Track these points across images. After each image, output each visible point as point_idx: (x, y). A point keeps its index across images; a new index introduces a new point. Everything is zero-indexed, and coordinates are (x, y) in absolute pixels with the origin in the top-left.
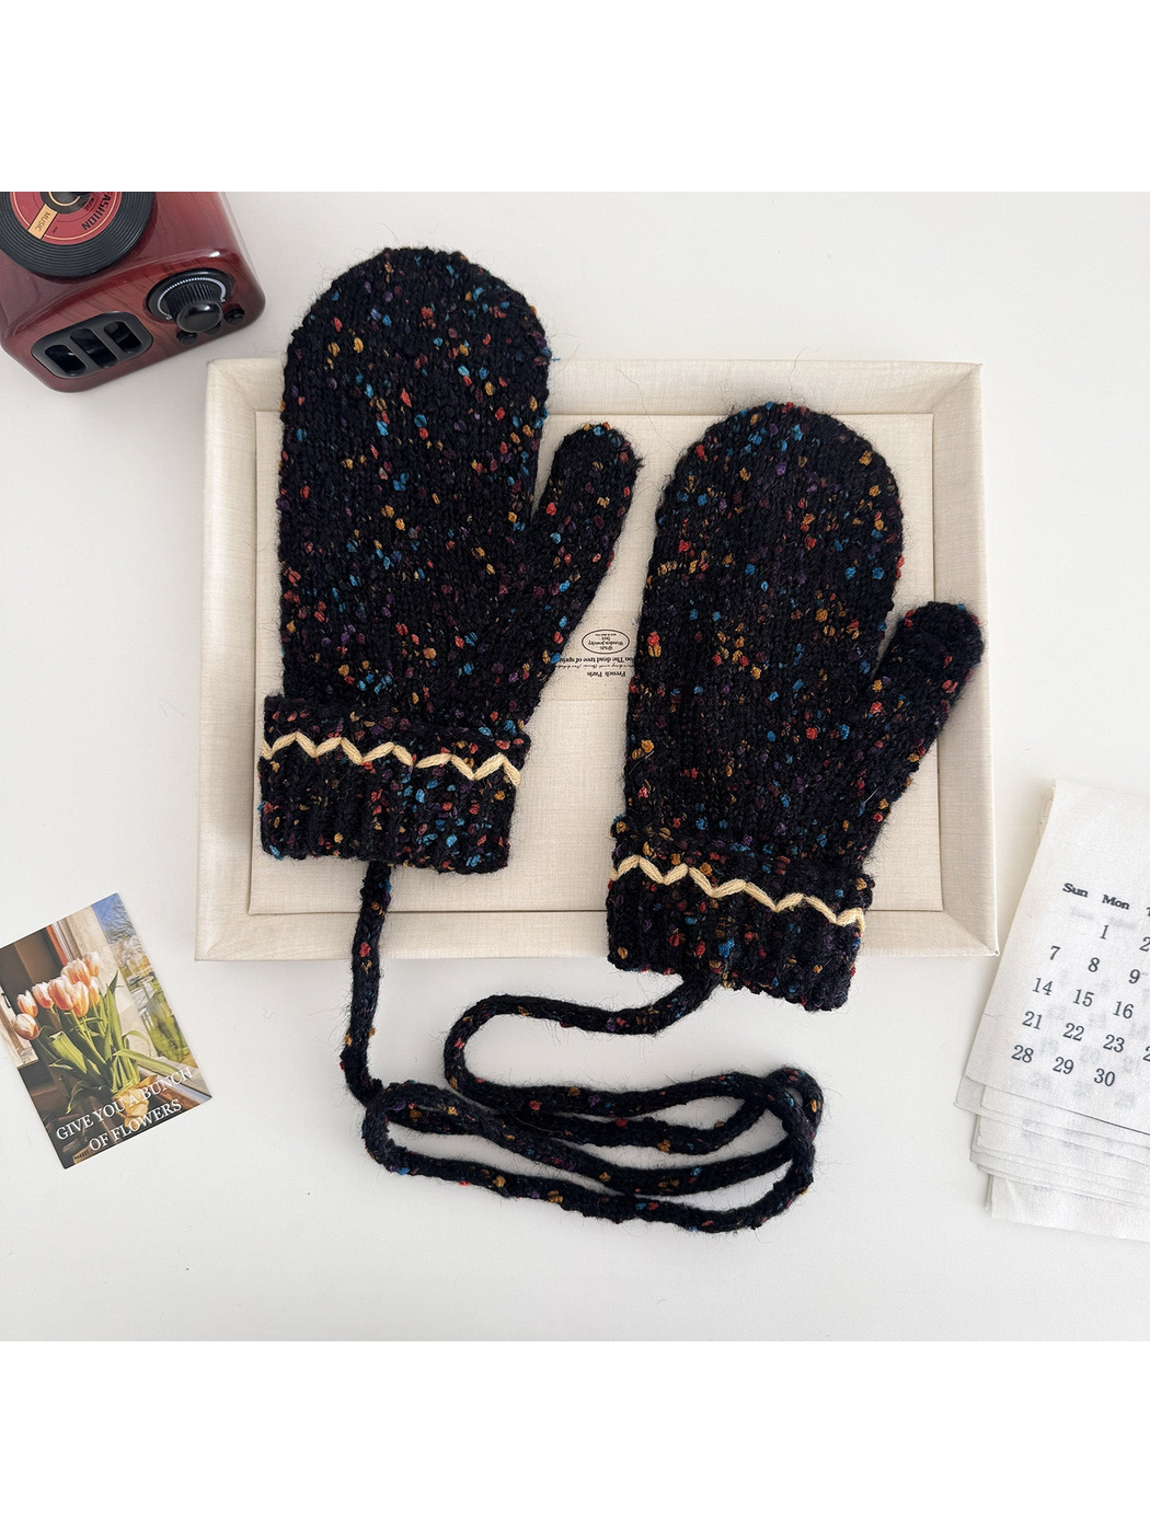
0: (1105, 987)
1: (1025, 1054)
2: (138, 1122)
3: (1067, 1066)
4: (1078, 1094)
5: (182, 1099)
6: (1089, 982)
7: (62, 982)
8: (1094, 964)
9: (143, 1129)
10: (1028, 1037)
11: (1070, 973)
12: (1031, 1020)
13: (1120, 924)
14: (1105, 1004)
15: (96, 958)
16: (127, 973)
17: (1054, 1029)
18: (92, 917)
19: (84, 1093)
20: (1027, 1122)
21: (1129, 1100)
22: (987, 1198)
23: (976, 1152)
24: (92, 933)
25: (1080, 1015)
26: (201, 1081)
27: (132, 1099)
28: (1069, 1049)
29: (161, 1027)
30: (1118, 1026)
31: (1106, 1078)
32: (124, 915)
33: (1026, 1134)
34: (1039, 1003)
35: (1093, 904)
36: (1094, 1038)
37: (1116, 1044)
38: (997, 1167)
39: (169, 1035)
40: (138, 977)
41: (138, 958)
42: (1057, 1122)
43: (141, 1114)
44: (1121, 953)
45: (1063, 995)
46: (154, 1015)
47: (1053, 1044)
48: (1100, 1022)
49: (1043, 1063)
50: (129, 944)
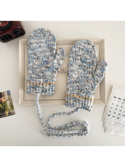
0: (118, 108)
1: (109, 115)
2: (7, 115)
3: (114, 117)
4: (115, 120)
5: (12, 114)
6: (117, 107)
7: (2, 99)
8: (117, 105)
9: (7, 116)
10: (110, 113)
11: (114, 106)
12: (110, 112)
13: (120, 101)
14: (118, 110)
15: (6, 97)
16: (9, 99)
17: (112, 113)
18: (6, 92)
19: (2, 111)
20: (109, 123)
21: (121, 120)
22: (105, 131)
23: (104, 126)
24: (6, 94)
25: (115, 111)
26: (15, 112)
27: (7, 113)
28: (114, 115)
29: (11, 105)
30: (120, 112)
31: (118, 118)
32: (10, 93)
33: (109, 124)
34: (111, 110)
35: (117, 99)
36: (117, 114)
37: (119, 114)
38: (106, 128)
39: (12, 107)
40: (10, 100)
41: (10, 98)
42: (113, 123)
43: (7, 114)
44: (120, 104)
45: (114, 109)
46: (11, 104)
47: (112, 114)
48: (118, 112)
49: (111, 116)
50: (10, 96)
